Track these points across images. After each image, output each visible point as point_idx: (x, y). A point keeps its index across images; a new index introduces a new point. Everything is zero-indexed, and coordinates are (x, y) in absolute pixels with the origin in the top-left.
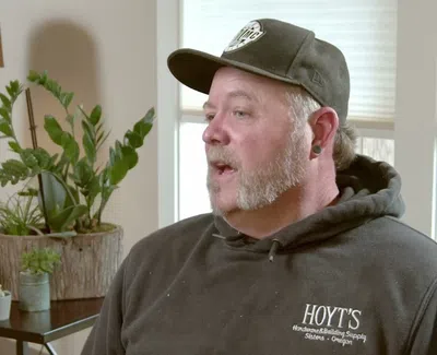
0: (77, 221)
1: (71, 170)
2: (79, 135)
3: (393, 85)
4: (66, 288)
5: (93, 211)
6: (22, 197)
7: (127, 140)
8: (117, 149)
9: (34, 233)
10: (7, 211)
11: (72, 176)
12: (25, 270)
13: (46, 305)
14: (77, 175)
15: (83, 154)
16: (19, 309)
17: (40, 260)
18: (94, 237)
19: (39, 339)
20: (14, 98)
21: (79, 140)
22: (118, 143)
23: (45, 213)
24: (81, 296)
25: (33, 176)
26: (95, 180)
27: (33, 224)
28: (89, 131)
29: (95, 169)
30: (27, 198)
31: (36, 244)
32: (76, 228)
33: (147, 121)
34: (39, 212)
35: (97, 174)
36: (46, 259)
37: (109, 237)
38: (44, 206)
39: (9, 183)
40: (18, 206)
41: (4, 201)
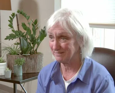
0: (30, 51)
1: (29, 37)
2: (31, 27)
4: (27, 70)
5: (35, 49)
6: (15, 45)
8: (42, 31)
9: (19, 55)
10: (11, 48)
11: (29, 39)
12: (15, 64)
13: (21, 74)
14: (31, 38)
15: (32, 33)
16: (14, 75)
17: (20, 62)
18: (35, 56)
19: (19, 83)
20: (14, 18)
21: (31, 29)
23: (21, 49)
24: (31, 72)
26: (35, 40)
27: (18, 52)
28: (34, 26)
29: (35, 37)
30: (17, 45)
31: (19, 57)
32: (30, 53)
36: (21, 61)
37: (39, 56)
38: (21, 47)
39: (11, 40)
40: (14, 47)
41: (10, 46)
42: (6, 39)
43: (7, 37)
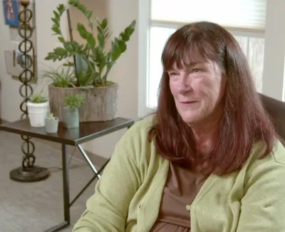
0: (94, 80)
1: (91, 52)
2: (95, 34)
3: (264, 9)
4: (88, 117)
5: (102, 75)
6: (65, 67)
7: (121, 37)
8: (115, 42)
9: (71, 86)
10: (57, 74)
11: (92, 57)
12: (66, 106)
13: (77, 125)
14: (94, 56)
15: (97, 44)
16: (63, 127)
17: (74, 101)
19: (72, 143)
20: (61, 13)
21: (95, 36)
22: (116, 39)
23: (77, 76)
24: (96, 120)
25: (70, 56)
26: (104, 59)
27: (71, 81)
28: (101, 32)
29: (103, 52)
30: (67, 67)
31: (72, 92)
32: (94, 84)
33: (132, 28)
34: (73, 75)
35: (105, 55)
36: (77, 100)
37: (111, 90)
38: (76, 72)
39: (57, 60)
40: (63, 71)
41: (56, 68)
42: (47, 58)
43: (50, 54)
